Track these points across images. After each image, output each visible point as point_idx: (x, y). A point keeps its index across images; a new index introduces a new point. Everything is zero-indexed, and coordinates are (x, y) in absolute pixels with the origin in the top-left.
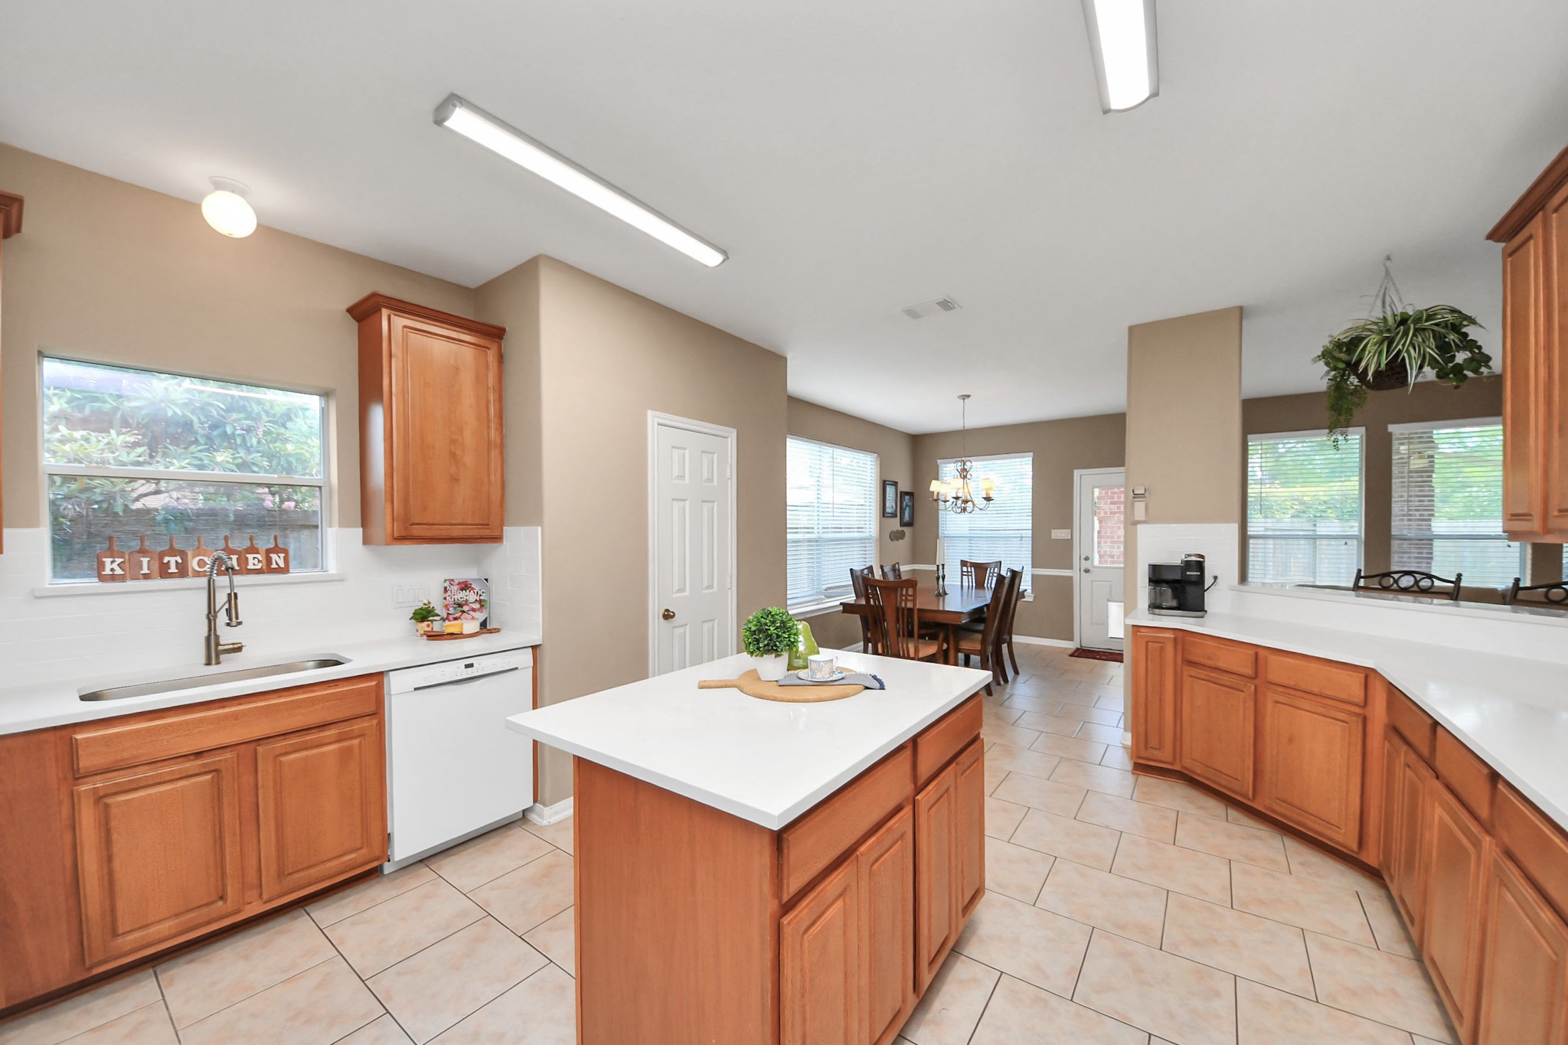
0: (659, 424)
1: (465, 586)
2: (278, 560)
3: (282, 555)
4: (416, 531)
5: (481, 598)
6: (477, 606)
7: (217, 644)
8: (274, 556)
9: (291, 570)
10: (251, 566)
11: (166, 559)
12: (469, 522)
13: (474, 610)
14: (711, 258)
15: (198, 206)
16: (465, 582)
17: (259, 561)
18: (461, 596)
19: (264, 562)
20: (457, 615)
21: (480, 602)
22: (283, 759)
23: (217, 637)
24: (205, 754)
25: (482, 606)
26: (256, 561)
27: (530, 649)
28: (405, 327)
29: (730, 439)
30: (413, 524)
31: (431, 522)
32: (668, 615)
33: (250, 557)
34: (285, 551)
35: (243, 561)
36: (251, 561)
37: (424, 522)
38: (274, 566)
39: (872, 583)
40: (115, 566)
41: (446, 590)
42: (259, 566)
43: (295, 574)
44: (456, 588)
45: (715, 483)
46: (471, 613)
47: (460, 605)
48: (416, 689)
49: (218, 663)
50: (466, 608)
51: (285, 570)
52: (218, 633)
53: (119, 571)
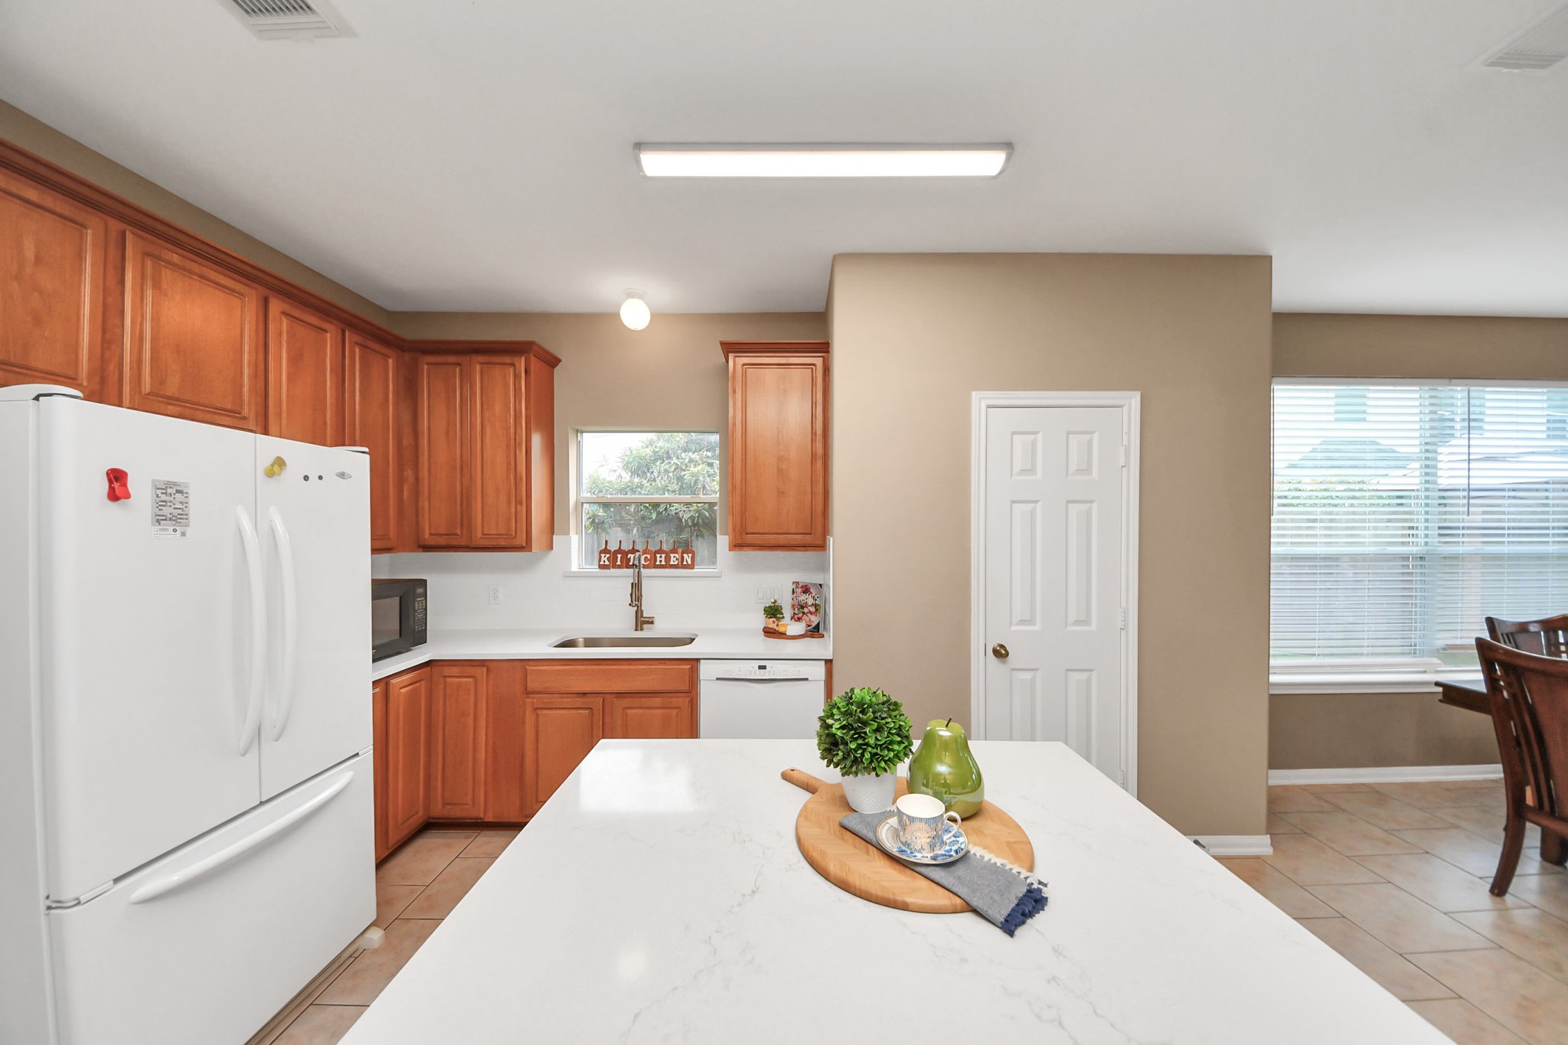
0: (988, 407)
1: (806, 590)
2: (688, 558)
3: (690, 555)
4: (750, 539)
5: (817, 602)
6: (813, 609)
7: (642, 616)
8: (685, 556)
9: (696, 567)
10: (672, 563)
11: (629, 556)
12: (793, 531)
13: (811, 613)
14: (988, 163)
15: (618, 315)
16: (806, 586)
17: (677, 559)
18: (803, 598)
19: (680, 559)
20: (800, 615)
21: (815, 606)
22: (628, 711)
23: (642, 611)
24: (588, 695)
25: (817, 610)
26: (675, 559)
27: (823, 662)
28: (744, 365)
29: (1125, 409)
30: (747, 534)
31: (761, 531)
32: (1001, 653)
33: (672, 555)
34: (693, 553)
35: (668, 559)
36: (672, 559)
37: (756, 531)
38: (685, 563)
39: (1503, 658)
40: (606, 559)
41: (793, 592)
42: (676, 563)
43: (697, 570)
44: (800, 590)
45: (1095, 474)
46: (809, 615)
47: (802, 607)
48: (717, 679)
49: (642, 630)
50: (806, 610)
51: (691, 567)
52: (643, 609)
53: (607, 563)
